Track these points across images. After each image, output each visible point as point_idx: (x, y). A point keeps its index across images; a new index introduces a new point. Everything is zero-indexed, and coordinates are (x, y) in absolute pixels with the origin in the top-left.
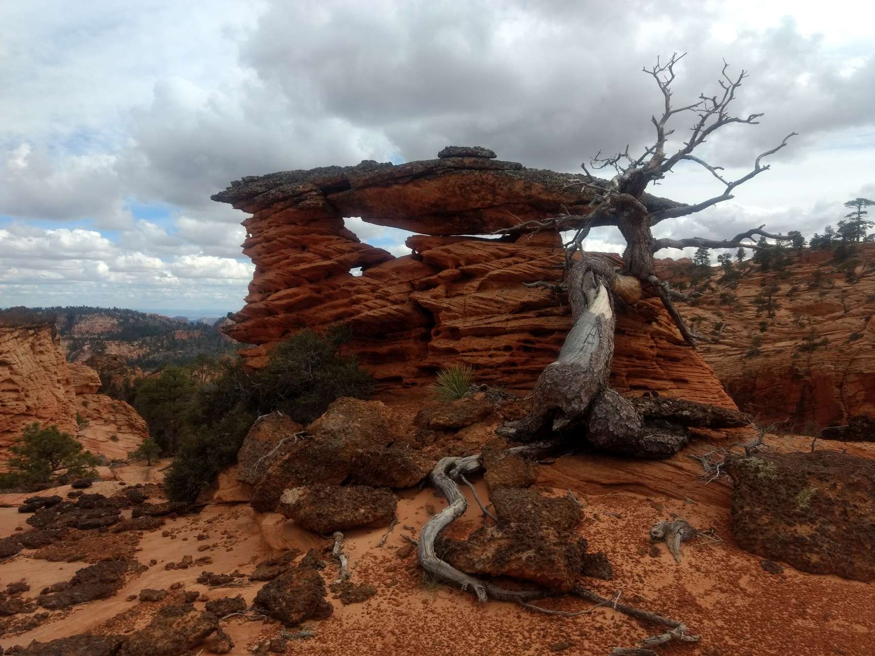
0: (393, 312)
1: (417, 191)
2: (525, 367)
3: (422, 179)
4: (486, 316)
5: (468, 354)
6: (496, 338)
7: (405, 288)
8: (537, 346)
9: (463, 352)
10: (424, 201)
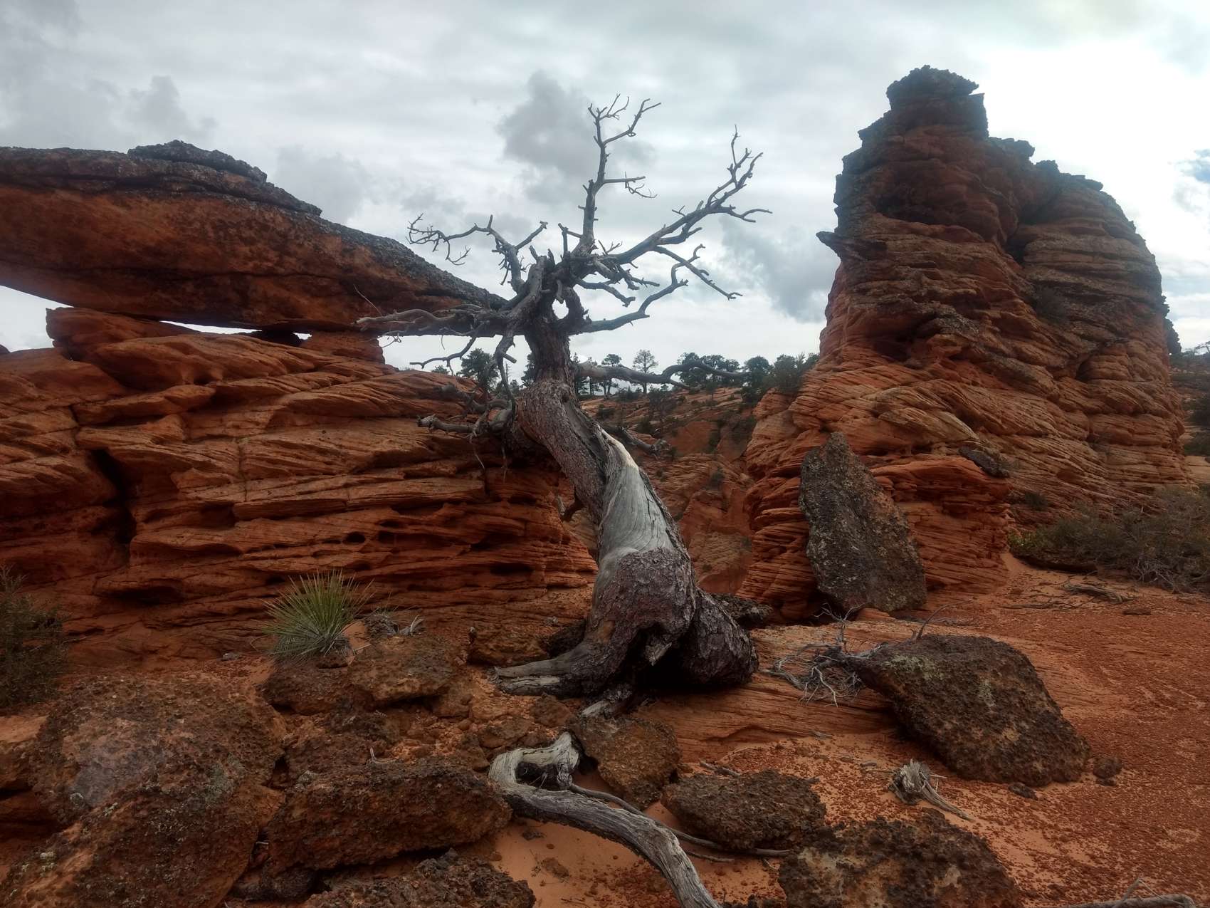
0: (50, 472)
1: (119, 215)
2: (387, 570)
3: (136, 192)
4: (298, 478)
5: (265, 554)
6: (322, 520)
7: (66, 421)
8: (410, 530)
9: (250, 551)
10: (129, 238)
